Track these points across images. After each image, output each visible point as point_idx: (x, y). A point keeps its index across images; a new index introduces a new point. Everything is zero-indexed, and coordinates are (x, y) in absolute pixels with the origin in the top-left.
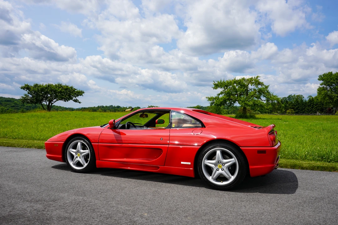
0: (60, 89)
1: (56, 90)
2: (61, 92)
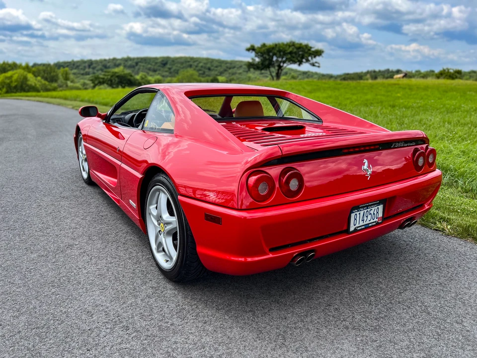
0: (291, 49)
1: (285, 50)
2: (291, 53)
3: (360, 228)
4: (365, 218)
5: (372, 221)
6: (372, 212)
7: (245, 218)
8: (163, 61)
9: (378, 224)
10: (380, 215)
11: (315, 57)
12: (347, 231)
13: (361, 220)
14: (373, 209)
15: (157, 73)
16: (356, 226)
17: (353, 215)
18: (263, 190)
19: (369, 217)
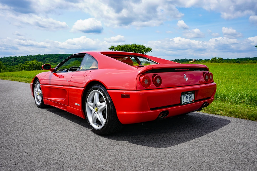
0: (134, 48)
1: (131, 49)
3: (186, 103)
4: (187, 99)
5: (190, 101)
6: (190, 97)
7: (139, 93)
8: (60, 56)
9: (192, 103)
10: (193, 99)
11: (147, 52)
12: (180, 104)
13: (186, 100)
14: (190, 95)
15: (56, 63)
16: (184, 102)
17: (182, 97)
18: (146, 82)
19: (189, 99)
